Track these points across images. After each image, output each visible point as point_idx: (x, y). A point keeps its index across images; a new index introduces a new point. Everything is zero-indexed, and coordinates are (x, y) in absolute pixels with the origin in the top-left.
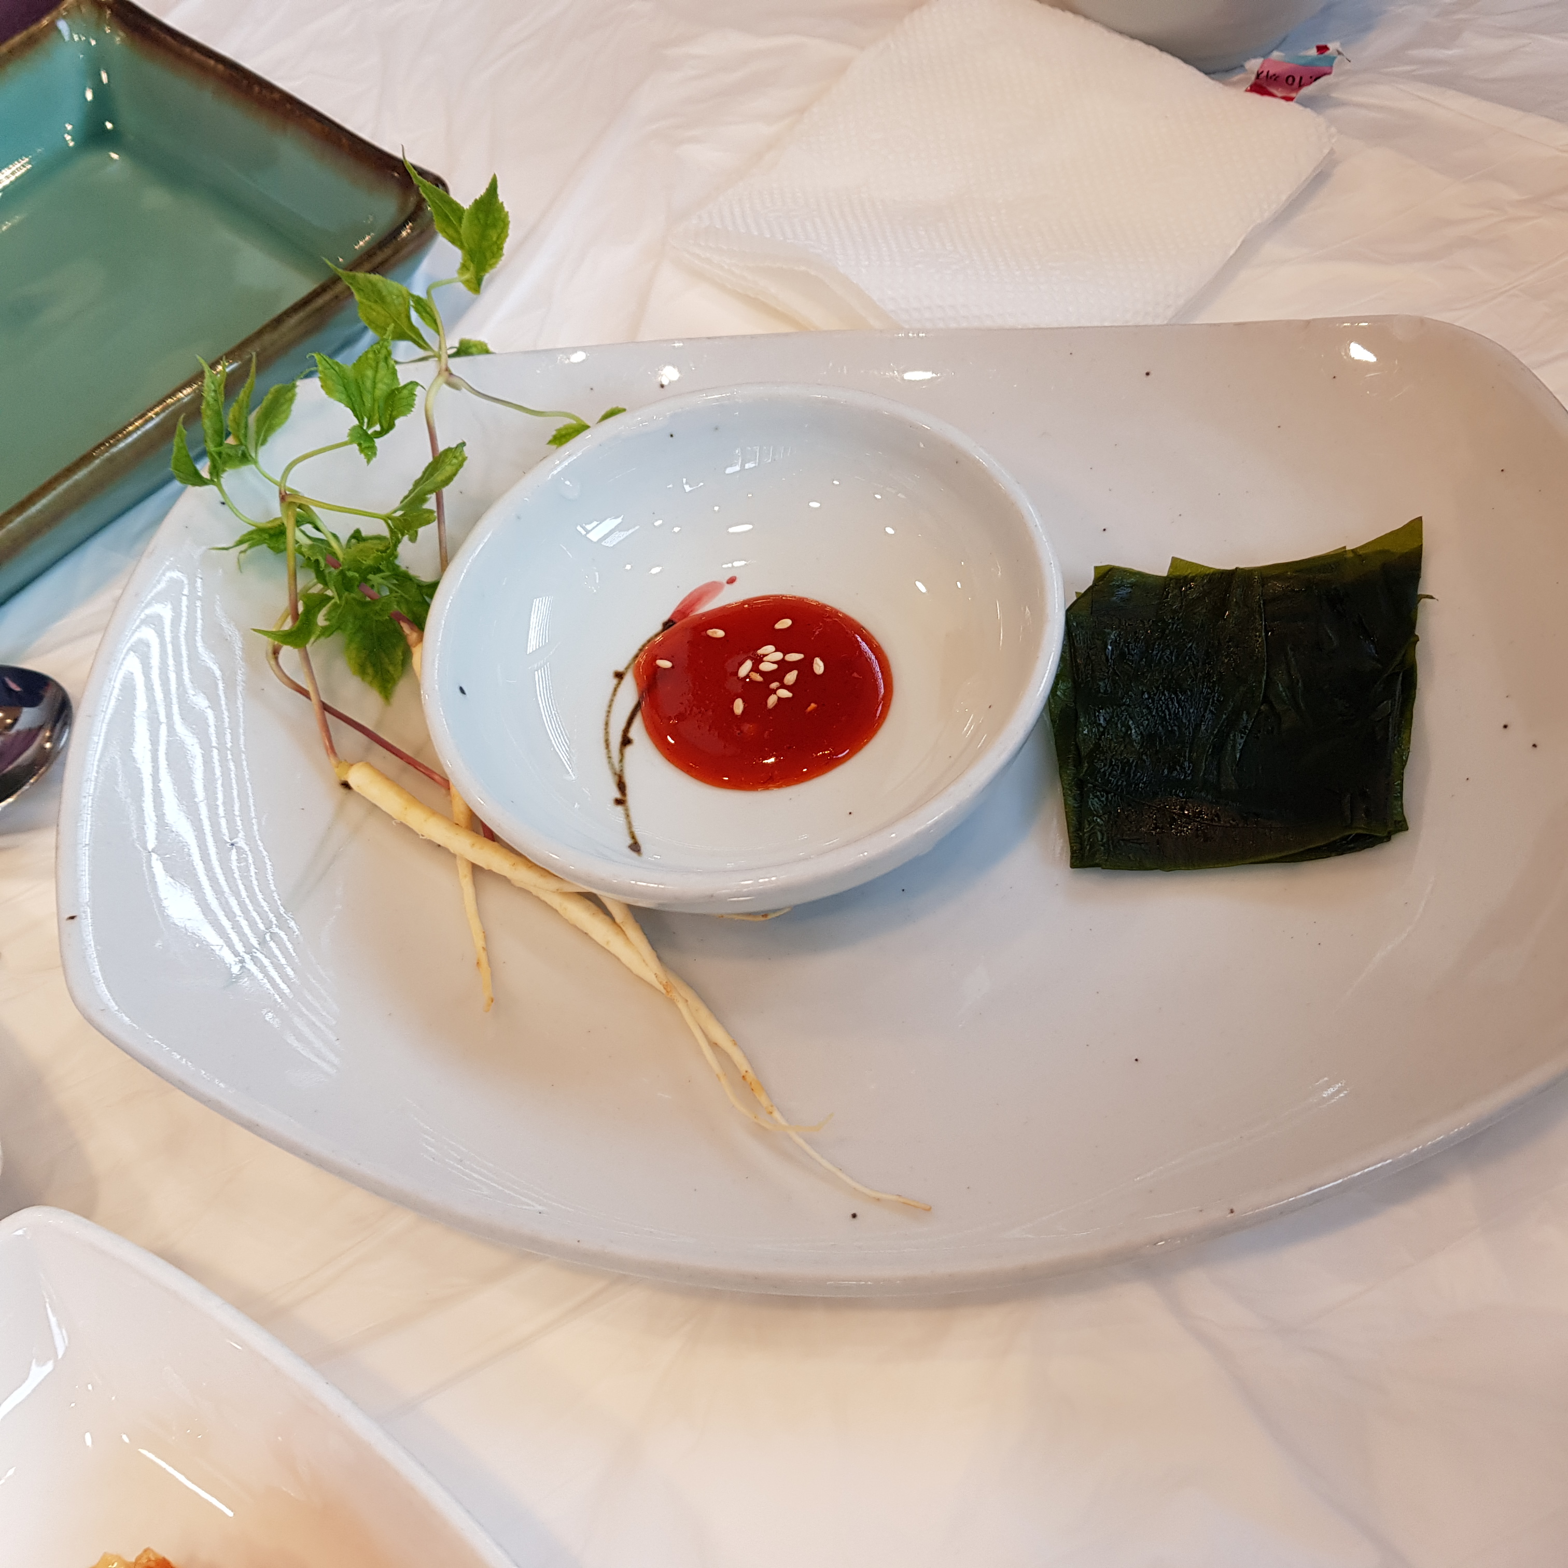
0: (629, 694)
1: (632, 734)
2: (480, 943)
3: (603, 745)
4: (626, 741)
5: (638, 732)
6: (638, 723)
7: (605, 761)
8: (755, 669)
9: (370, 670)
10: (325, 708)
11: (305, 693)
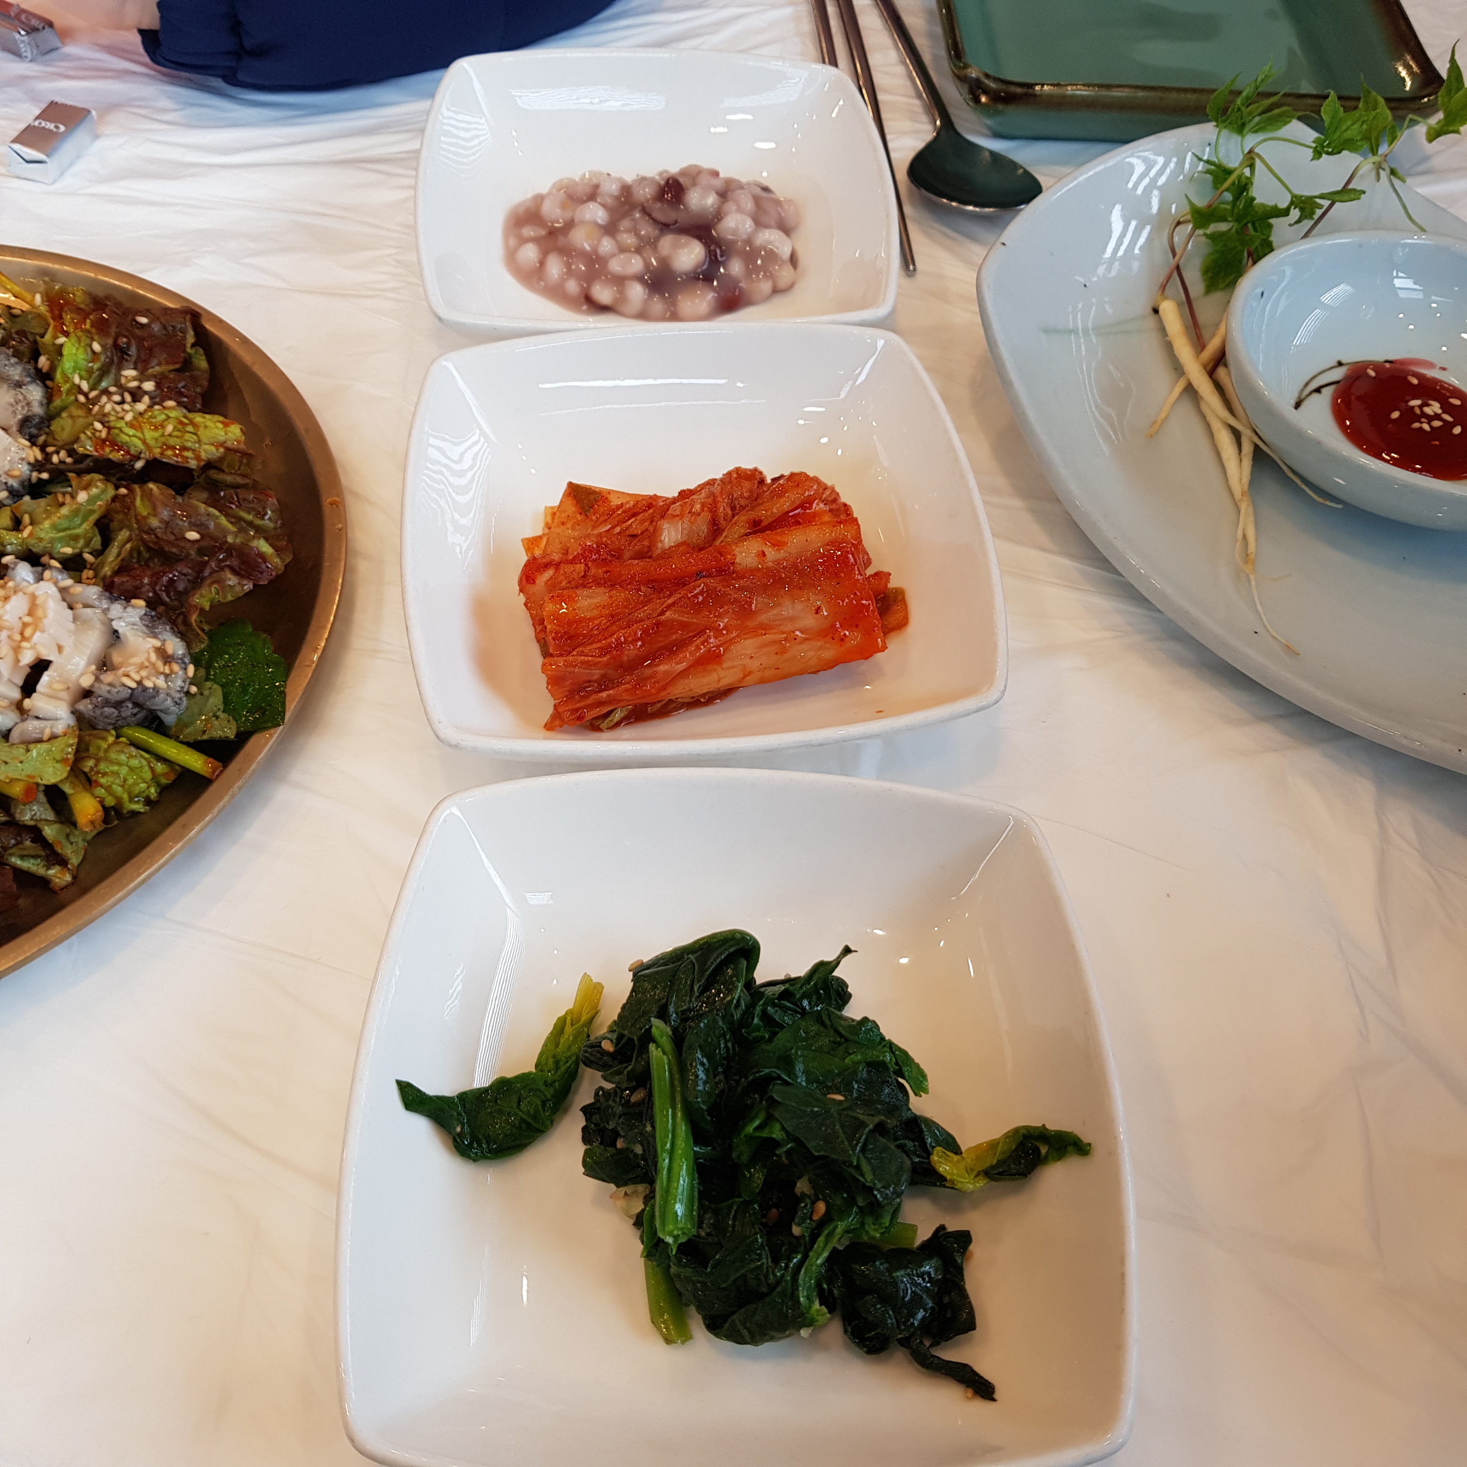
0: (1338, 374)
1: (1324, 390)
2: (1163, 416)
3: (1304, 383)
4: (1318, 390)
5: (1328, 392)
6: (1331, 389)
7: (1300, 389)
8: (1421, 407)
9: (1210, 274)
10: (1178, 268)
11: (1174, 255)
